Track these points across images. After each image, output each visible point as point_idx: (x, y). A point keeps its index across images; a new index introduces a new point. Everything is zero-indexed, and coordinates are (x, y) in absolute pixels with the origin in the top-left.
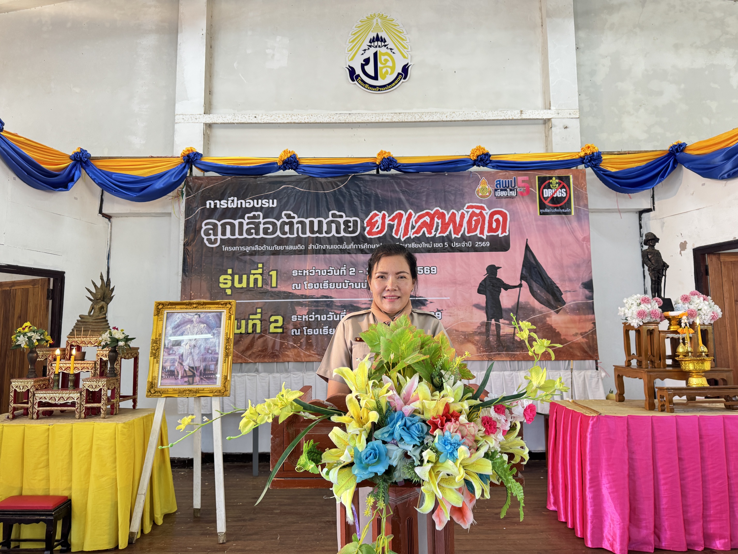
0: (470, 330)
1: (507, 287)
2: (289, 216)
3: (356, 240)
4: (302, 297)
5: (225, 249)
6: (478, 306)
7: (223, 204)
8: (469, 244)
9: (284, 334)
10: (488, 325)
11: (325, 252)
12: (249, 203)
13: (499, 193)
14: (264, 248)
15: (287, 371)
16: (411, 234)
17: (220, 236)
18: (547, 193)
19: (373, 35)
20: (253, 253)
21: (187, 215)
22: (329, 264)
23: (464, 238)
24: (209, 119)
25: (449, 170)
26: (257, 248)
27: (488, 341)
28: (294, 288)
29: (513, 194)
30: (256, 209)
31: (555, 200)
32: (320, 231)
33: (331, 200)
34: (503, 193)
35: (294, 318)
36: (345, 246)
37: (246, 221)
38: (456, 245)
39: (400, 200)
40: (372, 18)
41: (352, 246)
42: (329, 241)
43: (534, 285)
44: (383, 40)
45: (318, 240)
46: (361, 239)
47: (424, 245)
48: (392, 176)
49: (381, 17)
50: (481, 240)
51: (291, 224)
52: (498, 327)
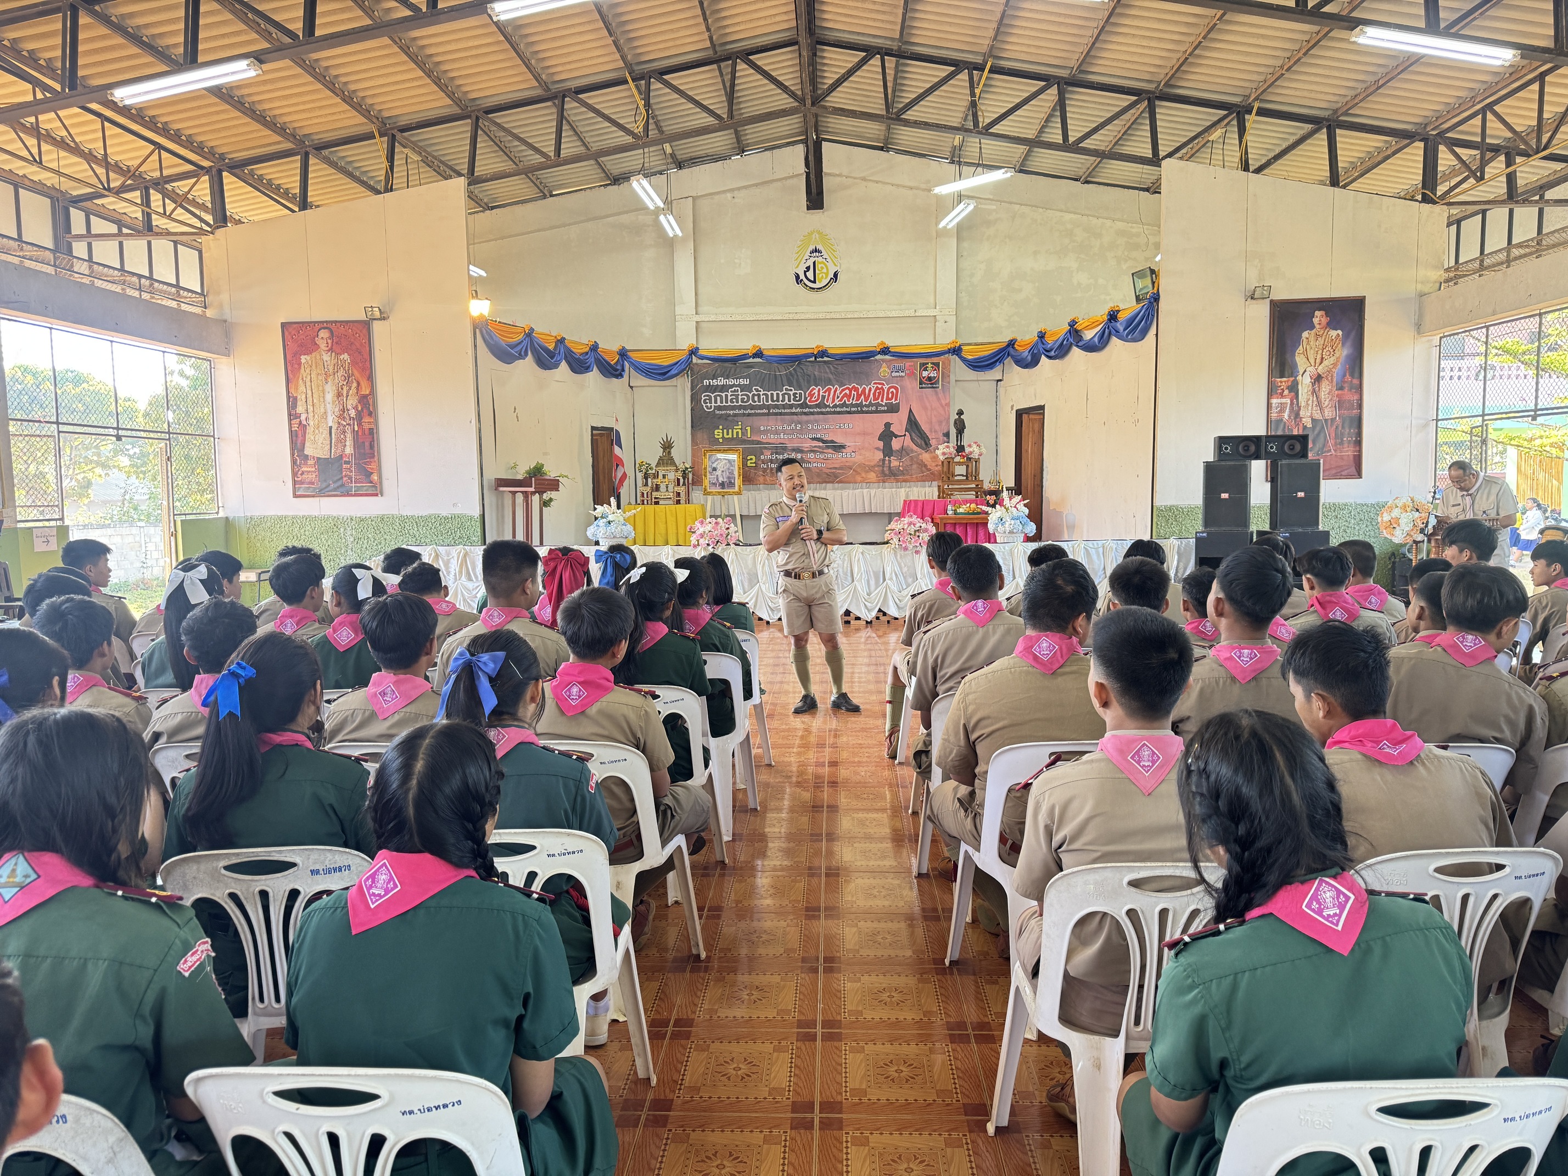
0: (872, 464)
1: (896, 436)
2: (757, 390)
3: (802, 406)
4: (767, 443)
5: (717, 412)
6: (878, 449)
7: (714, 382)
8: (874, 409)
9: (756, 467)
10: (884, 460)
11: (781, 414)
12: (731, 382)
13: (894, 374)
14: (741, 412)
15: (759, 490)
16: (837, 402)
17: (713, 404)
18: (925, 374)
19: (812, 247)
20: (735, 415)
21: (692, 390)
22: (783, 422)
23: (871, 405)
24: (698, 318)
25: (862, 358)
26: (737, 412)
27: (883, 471)
28: (763, 438)
29: (903, 374)
30: (736, 386)
31: (930, 379)
32: (778, 400)
33: (785, 379)
34: (897, 374)
35: (762, 457)
36: (794, 410)
37: (729, 394)
38: (865, 409)
39: (830, 380)
40: (810, 234)
41: (799, 410)
42: (784, 407)
43: (913, 435)
44: (820, 252)
45: (776, 407)
46: (804, 405)
47: (845, 409)
48: (825, 362)
49: (819, 233)
50: (882, 406)
51: (759, 395)
52: (890, 461)
